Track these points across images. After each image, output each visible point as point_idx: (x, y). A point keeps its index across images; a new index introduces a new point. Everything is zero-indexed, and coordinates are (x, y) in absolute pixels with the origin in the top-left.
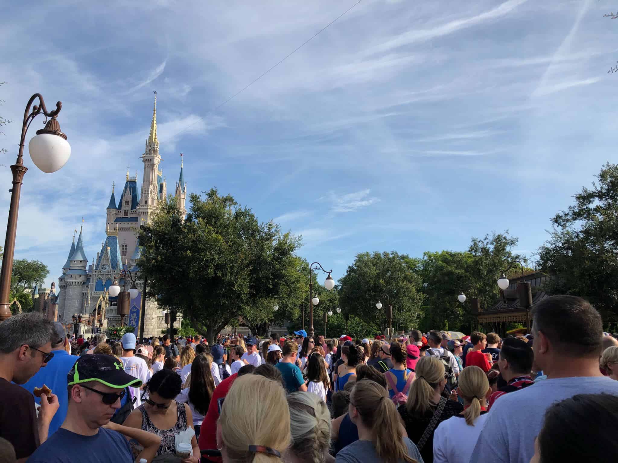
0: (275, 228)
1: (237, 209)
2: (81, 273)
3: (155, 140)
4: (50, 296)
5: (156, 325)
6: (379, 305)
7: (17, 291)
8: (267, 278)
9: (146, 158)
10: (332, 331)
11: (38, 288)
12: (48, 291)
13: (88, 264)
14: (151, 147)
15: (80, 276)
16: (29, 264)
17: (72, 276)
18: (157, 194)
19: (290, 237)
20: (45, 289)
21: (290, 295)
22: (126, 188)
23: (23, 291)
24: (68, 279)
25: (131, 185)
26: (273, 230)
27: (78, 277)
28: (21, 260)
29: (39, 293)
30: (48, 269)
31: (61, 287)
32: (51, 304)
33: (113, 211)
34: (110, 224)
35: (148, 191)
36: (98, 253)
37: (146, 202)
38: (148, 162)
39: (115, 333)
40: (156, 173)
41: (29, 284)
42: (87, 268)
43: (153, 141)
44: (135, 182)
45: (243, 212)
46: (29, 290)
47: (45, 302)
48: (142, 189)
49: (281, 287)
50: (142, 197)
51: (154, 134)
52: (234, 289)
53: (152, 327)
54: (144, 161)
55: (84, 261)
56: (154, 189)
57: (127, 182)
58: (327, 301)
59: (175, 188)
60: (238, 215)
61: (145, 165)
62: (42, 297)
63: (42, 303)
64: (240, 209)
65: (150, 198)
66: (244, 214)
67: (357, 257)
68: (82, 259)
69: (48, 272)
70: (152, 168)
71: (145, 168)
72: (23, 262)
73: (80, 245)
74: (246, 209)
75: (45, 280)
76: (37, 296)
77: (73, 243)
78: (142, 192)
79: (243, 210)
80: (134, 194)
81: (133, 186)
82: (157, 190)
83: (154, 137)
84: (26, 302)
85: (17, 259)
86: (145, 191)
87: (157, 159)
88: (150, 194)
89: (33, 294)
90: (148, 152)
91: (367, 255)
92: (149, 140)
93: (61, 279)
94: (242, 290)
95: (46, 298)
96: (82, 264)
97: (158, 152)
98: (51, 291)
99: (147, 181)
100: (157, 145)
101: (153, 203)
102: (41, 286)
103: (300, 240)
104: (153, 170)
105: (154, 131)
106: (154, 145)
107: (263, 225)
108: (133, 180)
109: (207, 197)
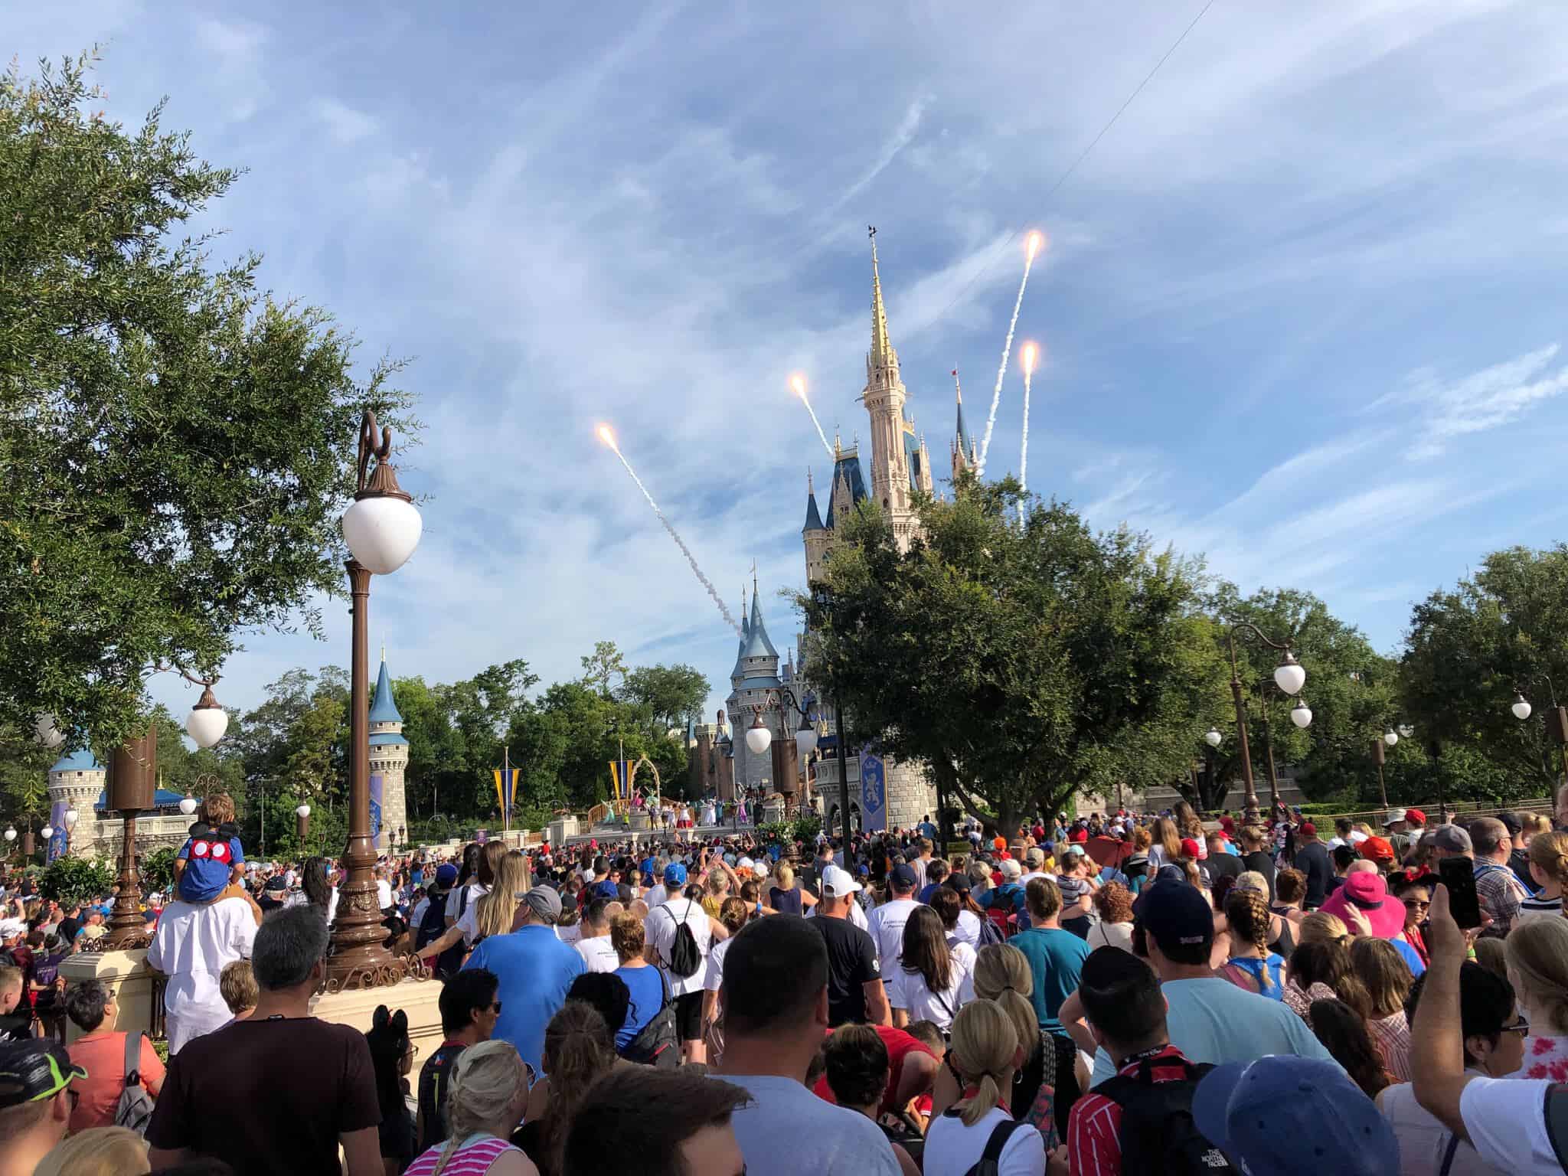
0: (1135, 544)
1: (1034, 507)
2: (767, 684)
3: (886, 351)
4: (719, 741)
5: (926, 798)
6: (1523, 709)
7: (655, 735)
8: (1122, 677)
9: (873, 397)
10: (1416, 785)
11: (694, 724)
12: (712, 731)
13: (782, 662)
14: (878, 369)
15: (768, 692)
16: (668, 675)
17: (750, 693)
18: (908, 480)
19: (1174, 562)
20: (706, 726)
21: (1193, 716)
22: (837, 475)
23: (666, 734)
24: (745, 702)
25: (847, 467)
26: (1131, 548)
27: (763, 694)
28: (653, 667)
29: (696, 737)
30: (707, 681)
31: (733, 719)
32: (722, 760)
33: (817, 535)
34: (815, 565)
35: (887, 476)
36: (799, 636)
37: (886, 502)
38: (878, 407)
39: (772, 835)
40: (900, 428)
41: (675, 719)
42: (780, 673)
43: (883, 353)
44: (855, 460)
45: (1048, 514)
46: (679, 732)
47: (711, 754)
48: (873, 475)
49: (1163, 698)
50: (874, 493)
51: (882, 337)
52: (1030, 715)
53: (916, 804)
54: (868, 405)
55: (770, 657)
56: (900, 468)
57: (838, 463)
58: (1391, 702)
59: (950, 457)
60: (1036, 522)
61: (872, 415)
62: (704, 743)
63: (706, 757)
64: (1040, 507)
65: (893, 491)
66: (1054, 516)
67: (1485, 564)
68: (766, 653)
69: (708, 687)
70: (889, 418)
71: (872, 422)
72: (658, 670)
73: (758, 623)
74: (1055, 505)
75: (704, 706)
76: (694, 743)
77: (745, 619)
78: (874, 479)
79: (1048, 509)
80: (857, 489)
81: (851, 469)
82: (907, 469)
83: (882, 344)
84: (674, 759)
85: (646, 667)
86: (881, 477)
87: (898, 394)
88: (891, 483)
89: (687, 740)
90: (874, 382)
91: (1521, 555)
92: (873, 353)
93: (731, 702)
94: (1051, 714)
95: (712, 746)
96: (768, 665)
97: (897, 377)
98: (720, 730)
99: (881, 450)
100: (892, 362)
101: (901, 503)
102: (699, 720)
103: (1202, 567)
104: (890, 422)
105: (881, 330)
106: (886, 363)
107: (1103, 539)
108: (850, 454)
109: (952, 490)
